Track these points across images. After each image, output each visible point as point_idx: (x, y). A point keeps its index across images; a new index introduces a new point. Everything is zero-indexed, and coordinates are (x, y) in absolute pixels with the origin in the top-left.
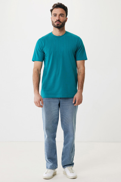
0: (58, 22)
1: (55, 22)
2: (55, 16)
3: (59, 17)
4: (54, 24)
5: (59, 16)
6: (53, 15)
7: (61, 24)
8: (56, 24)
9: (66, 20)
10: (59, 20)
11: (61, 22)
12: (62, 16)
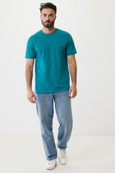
0: (48, 22)
1: (45, 22)
2: (45, 16)
3: (49, 18)
4: (44, 23)
5: (49, 16)
6: (42, 15)
7: (50, 24)
8: (46, 24)
9: (55, 18)
10: (49, 21)
11: (50, 22)
12: (51, 16)
